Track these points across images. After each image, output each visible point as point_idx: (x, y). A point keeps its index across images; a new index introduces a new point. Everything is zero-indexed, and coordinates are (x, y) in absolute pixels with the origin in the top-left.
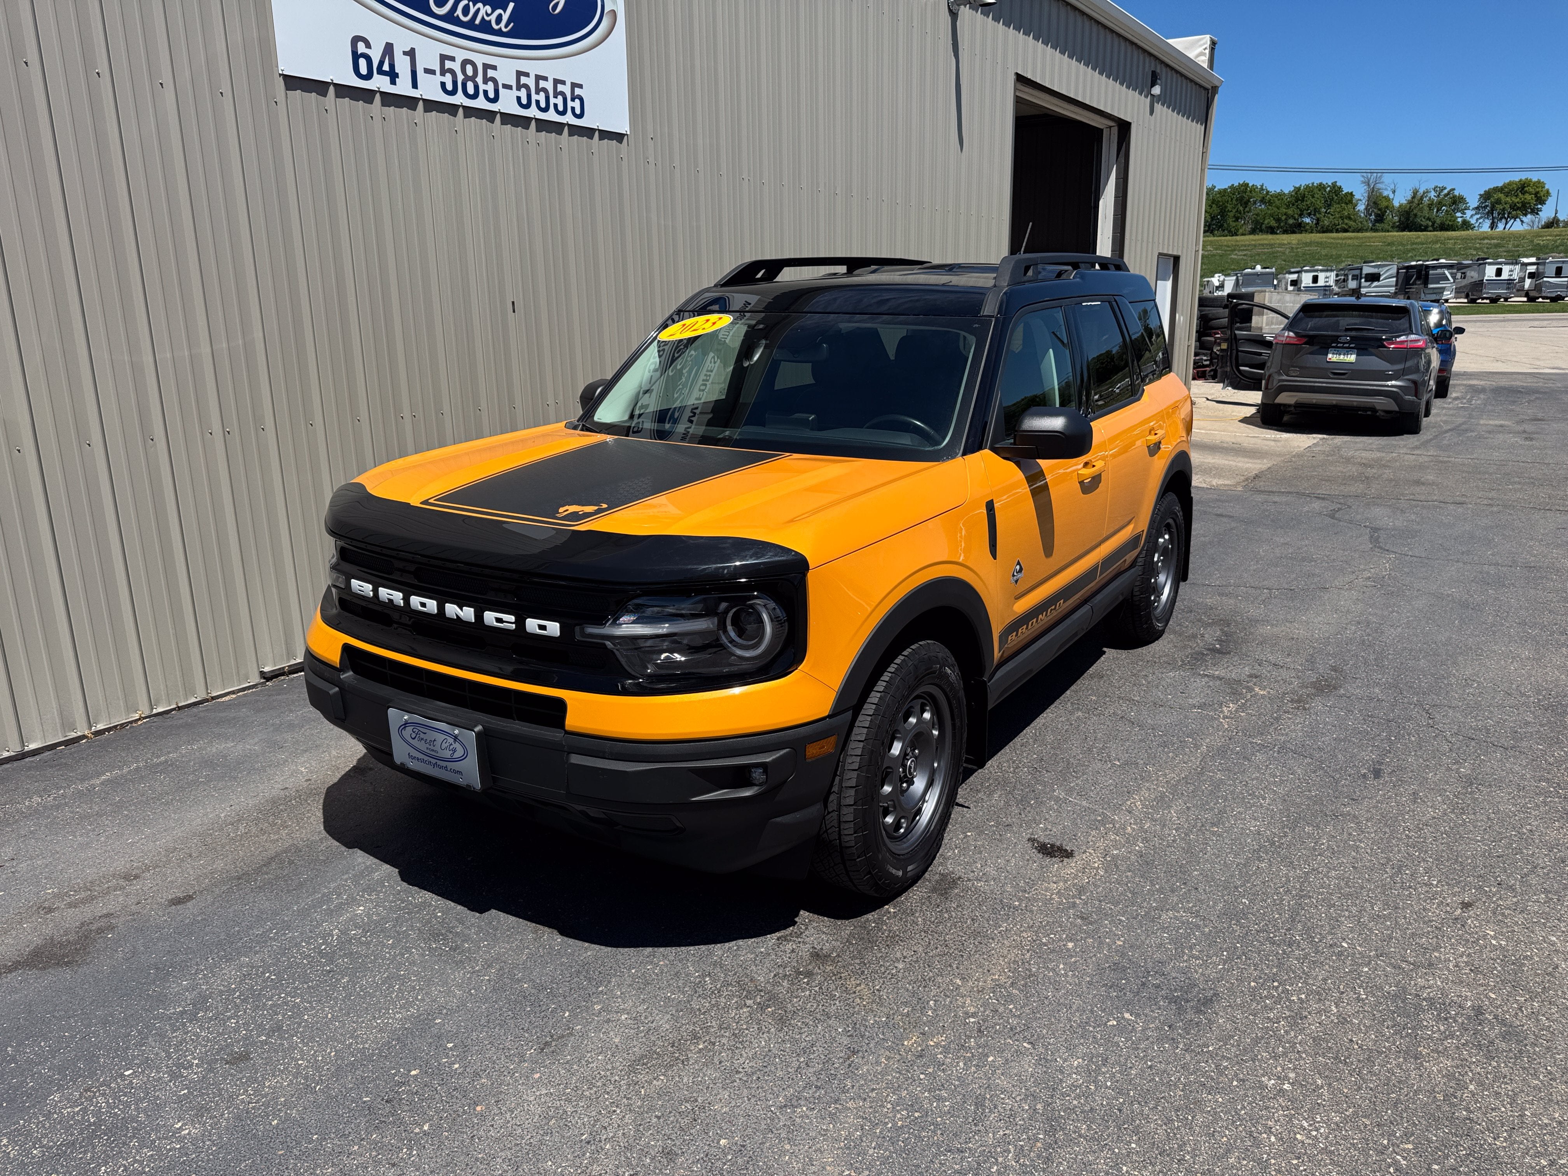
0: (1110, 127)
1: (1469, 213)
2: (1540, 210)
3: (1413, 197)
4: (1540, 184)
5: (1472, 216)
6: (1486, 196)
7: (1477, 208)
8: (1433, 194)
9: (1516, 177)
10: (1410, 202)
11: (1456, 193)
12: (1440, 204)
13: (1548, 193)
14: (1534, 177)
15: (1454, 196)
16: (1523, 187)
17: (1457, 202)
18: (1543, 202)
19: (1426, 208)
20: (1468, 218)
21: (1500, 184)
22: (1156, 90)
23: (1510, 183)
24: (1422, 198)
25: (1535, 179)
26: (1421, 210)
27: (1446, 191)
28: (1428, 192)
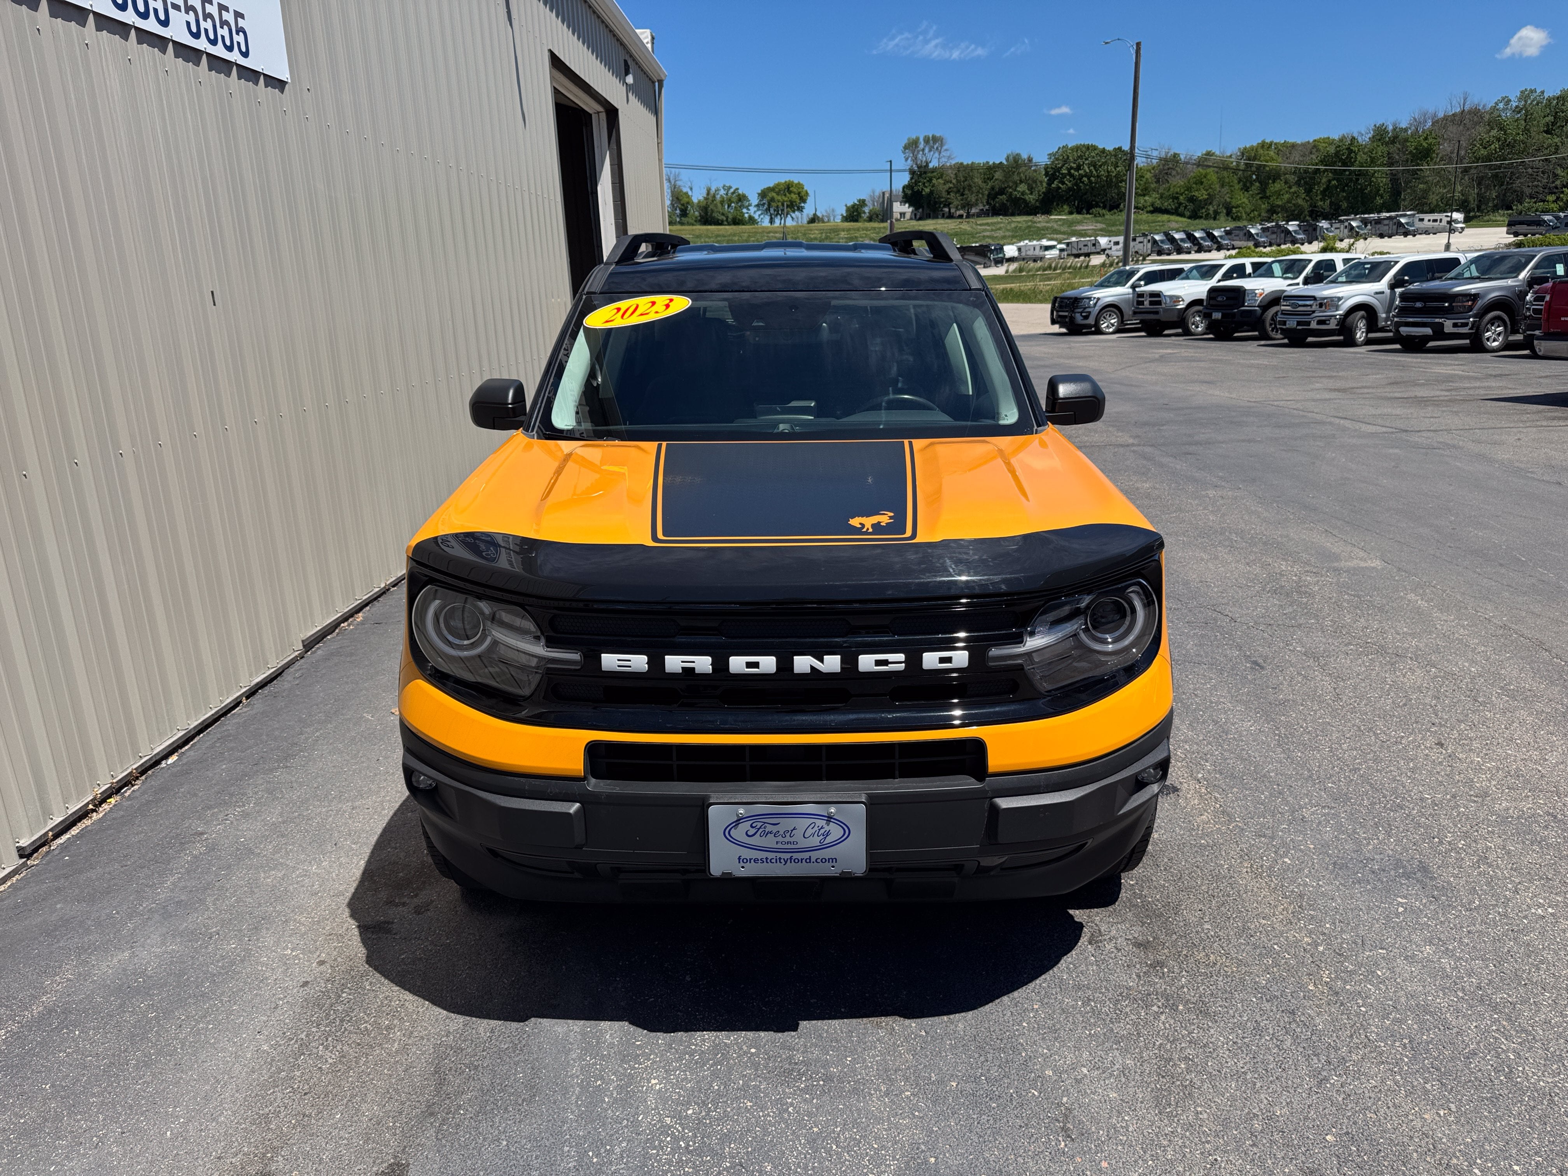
0: (598, 113)
1: (752, 209)
2: (803, 208)
3: (708, 194)
4: (800, 186)
5: (755, 212)
6: (763, 194)
7: (757, 206)
8: (722, 192)
9: (783, 178)
10: (706, 199)
11: (740, 192)
12: (730, 201)
13: (807, 194)
14: (795, 179)
15: (739, 195)
16: (788, 187)
17: (742, 199)
18: (804, 201)
19: (719, 205)
20: (752, 214)
21: (771, 185)
22: (630, 79)
23: (778, 184)
24: (714, 196)
25: (796, 182)
26: (716, 206)
27: (732, 190)
28: (717, 190)
